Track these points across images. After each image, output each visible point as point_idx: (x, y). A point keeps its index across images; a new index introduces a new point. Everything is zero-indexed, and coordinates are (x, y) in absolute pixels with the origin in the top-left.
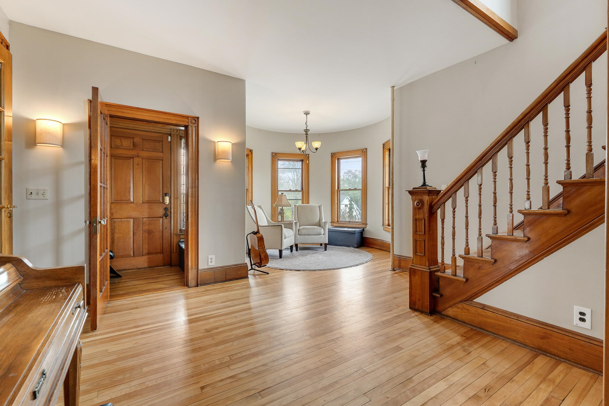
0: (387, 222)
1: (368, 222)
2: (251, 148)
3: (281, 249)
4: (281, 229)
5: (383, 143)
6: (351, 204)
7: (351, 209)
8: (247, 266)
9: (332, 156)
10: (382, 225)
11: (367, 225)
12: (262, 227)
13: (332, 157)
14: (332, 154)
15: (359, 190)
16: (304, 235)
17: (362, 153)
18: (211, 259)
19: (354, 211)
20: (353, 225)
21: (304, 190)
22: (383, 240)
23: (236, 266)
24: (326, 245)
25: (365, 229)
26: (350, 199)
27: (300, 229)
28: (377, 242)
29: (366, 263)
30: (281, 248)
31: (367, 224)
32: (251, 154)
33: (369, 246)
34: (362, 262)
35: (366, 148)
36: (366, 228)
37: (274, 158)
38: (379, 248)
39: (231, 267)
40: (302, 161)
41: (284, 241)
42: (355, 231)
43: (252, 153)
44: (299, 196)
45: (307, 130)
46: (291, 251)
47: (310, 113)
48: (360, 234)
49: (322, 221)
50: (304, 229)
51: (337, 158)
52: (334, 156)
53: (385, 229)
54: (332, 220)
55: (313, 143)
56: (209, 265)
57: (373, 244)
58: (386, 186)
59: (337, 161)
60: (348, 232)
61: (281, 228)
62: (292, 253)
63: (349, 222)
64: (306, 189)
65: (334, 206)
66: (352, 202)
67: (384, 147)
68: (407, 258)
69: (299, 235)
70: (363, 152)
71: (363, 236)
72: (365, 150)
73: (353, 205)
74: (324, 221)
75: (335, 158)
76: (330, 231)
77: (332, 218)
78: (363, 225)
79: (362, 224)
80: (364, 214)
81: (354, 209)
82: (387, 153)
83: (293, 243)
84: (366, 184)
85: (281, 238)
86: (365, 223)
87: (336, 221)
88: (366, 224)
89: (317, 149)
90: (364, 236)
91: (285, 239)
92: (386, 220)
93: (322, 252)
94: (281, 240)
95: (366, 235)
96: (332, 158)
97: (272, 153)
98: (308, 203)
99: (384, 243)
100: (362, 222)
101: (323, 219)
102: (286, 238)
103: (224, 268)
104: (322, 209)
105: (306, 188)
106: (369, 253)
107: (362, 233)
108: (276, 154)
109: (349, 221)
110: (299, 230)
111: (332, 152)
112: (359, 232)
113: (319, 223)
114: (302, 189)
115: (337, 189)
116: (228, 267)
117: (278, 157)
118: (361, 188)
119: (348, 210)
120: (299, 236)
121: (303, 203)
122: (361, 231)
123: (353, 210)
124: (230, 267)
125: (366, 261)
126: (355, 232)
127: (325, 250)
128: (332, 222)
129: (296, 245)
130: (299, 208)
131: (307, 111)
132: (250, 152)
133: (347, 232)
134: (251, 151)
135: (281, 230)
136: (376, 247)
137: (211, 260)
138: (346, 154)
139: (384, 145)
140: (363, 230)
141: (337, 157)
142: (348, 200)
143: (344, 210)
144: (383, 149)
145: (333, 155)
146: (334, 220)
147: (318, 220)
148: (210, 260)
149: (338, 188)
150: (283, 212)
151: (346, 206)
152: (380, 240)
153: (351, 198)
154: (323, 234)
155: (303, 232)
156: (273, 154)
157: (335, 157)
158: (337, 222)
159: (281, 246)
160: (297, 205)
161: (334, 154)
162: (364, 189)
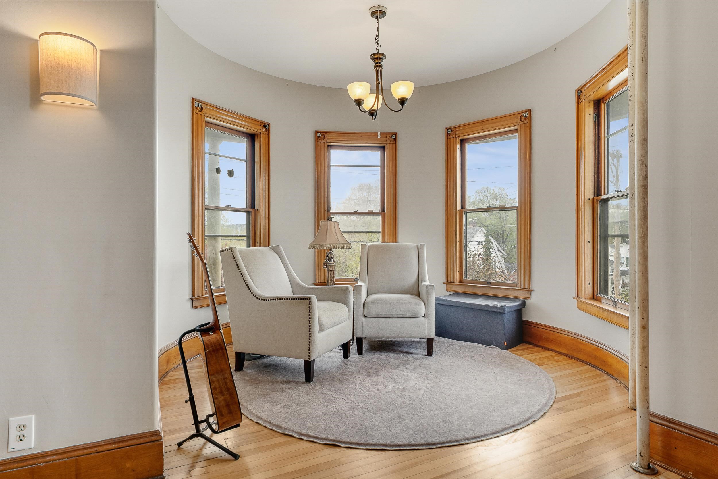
0: (588, 290)
1: (534, 286)
2: (266, 120)
3: (309, 359)
4: (310, 307)
5: (577, 86)
6: (488, 241)
7: (487, 248)
8: (158, 440)
9: (448, 134)
10: (574, 296)
11: (532, 293)
12: (264, 300)
13: (449, 136)
14: (449, 130)
15: (511, 209)
16: (377, 317)
17: (519, 121)
18: (21, 427)
19: (494, 253)
20: (498, 291)
21: (386, 212)
22: (577, 335)
23: (117, 445)
24: (430, 342)
25: (527, 302)
26: (486, 232)
27: (367, 303)
28: (560, 336)
29: (542, 416)
30: (309, 356)
31: (532, 291)
32: (267, 133)
33: (539, 344)
34: (528, 415)
35: (530, 110)
36: (529, 298)
37: (319, 143)
38: (564, 351)
39: (99, 449)
40: (382, 149)
41: (319, 337)
42: (503, 308)
43: (268, 131)
44: (376, 223)
45: (377, 54)
46: (346, 355)
47: (388, 13)
48: (514, 314)
49: (422, 281)
50: (376, 302)
51: (460, 138)
52: (453, 134)
53: (584, 306)
54: (449, 279)
55: (393, 87)
56: (10, 450)
57: (548, 340)
58: (587, 197)
59: (458, 146)
60: (486, 309)
61: (310, 304)
62: (346, 360)
63: (489, 283)
64: (391, 210)
65: (453, 247)
66: (490, 238)
67: (578, 98)
68: (703, 436)
69: (365, 316)
70: (523, 119)
71: (523, 319)
72: (526, 113)
73: (492, 243)
74: (427, 283)
75: (455, 138)
76: (440, 305)
77: (449, 273)
78: (521, 292)
79: (520, 289)
80: (524, 265)
81: (493, 249)
82: (589, 112)
83: (348, 336)
84: (531, 194)
85: (310, 331)
86: (527, 287)
87: (458, 280)
88: (530, 290)
89: (402, 101)
90: (525, 318)
91: (323, 333)
92: (587, 284)
93: (419, 359)
94: (310, 337)
95: (531, 316)
96: (448, 138)
97: (317, 132)
98: (395, 240)
99: (581, 343)
100: (519, 286)
101: (425, 276)
102: (323, 330)
103: (73, 454)
104: (423, 252)
105: (391, 208)
106: (540, 368)
107: (519, 312)
108: (324, 134)
109: (488, 280)
110: (364, 304)
111: (447, 126)
112: (514, 309)
113: (416, 287)
114: (383, 210)
115: (458, 208)
116: (88, 451)
117: (328, 141)
118: (517, 205)
119: (482, 251)
120: (364, 319)
121: (384, 240)
122: (517, 308)
123: (491, 250)
124: (93, 450)
125: (540, 410)
126: (502, 311)
127: (428, 355)
128: (448, 283)
129: (360, 341)
130: (370, 252)
131: (379, 6)
132: (264, 129)
133: (483, 308)
134: (265, 126)
135: (310, 310)
136: (558, 350)
137: (19, 433)
138: (481, 127)
139: (579, 91)
140: (523, 304)
141: (461, 135)
142: (482, 234)
143: (476, 252)
144: (578, 103)
145: (450, 132)
146: (454, 277)
147: (412, 279)
148: (14, 433)
149: (462, 207)
150: (333, 261)
151: (480, 243)
152: (569, 332)
153: (488, 231)
154: (424, 316)
155: (373, 310)
156: (319, 135)
157: (454, 136)
158: (460, 282)
159: (309, 350)
160: (367, 245)
161: (452, 130)
162: (525, 207)
